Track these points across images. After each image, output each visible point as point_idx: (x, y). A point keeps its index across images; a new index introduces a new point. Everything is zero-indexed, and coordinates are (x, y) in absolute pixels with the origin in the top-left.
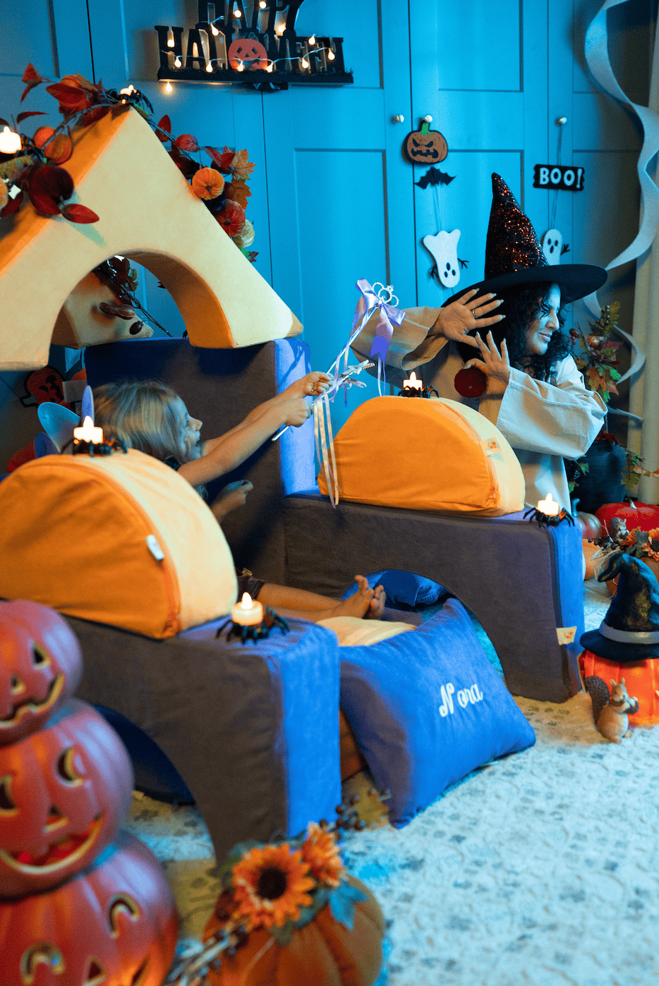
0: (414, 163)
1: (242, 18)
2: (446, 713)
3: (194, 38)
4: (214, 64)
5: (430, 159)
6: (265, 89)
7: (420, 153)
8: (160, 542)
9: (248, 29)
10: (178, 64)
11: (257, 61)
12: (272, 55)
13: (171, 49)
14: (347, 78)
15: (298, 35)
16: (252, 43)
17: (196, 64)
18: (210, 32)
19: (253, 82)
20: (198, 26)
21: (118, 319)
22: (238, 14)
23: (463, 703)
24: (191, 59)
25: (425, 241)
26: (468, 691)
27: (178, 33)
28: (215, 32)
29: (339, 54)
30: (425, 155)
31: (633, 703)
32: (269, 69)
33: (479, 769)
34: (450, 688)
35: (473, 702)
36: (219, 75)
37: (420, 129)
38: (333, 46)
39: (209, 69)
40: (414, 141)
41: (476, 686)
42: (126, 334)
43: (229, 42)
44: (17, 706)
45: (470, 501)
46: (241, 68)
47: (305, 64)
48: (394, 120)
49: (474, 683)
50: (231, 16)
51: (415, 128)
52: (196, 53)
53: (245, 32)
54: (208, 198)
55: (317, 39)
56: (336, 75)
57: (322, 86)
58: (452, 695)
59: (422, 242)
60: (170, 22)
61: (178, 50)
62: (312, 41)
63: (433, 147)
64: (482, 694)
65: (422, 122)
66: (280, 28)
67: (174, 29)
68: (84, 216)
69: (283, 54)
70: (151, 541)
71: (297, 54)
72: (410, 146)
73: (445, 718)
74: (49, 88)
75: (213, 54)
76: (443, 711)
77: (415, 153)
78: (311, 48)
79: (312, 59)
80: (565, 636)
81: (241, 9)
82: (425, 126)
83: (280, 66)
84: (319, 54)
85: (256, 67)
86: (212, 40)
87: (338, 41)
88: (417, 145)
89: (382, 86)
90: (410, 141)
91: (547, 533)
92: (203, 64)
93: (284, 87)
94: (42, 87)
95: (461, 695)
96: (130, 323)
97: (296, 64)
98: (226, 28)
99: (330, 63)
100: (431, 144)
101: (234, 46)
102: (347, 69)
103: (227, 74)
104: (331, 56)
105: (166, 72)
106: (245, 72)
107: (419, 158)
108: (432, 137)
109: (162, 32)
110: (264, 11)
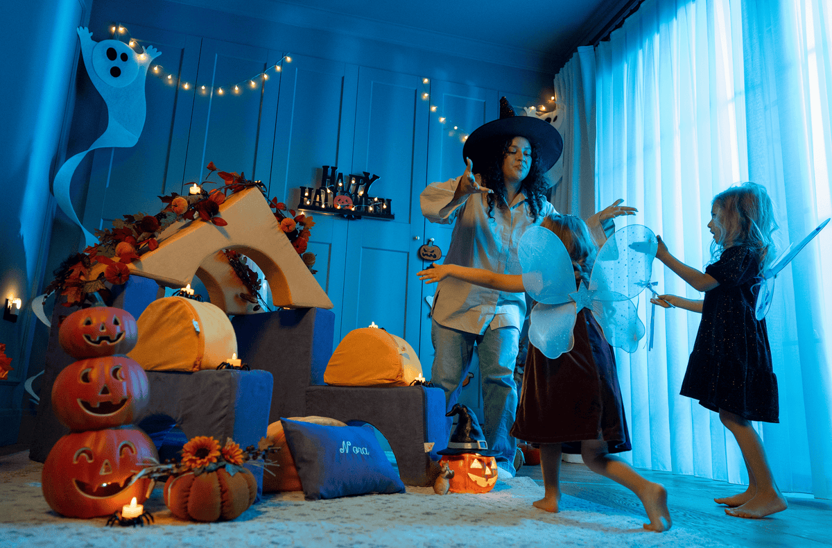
0: (424, 260)
1: (343, 187)
3: (318, 192)
4: (326, 205)
5: (432, 258)
6: (349, 218)
7: (427, 255)
8: (200, 325)
9: (345, 191)
10: (308, 203)
11: (348, 206)
12: (355, 203)
13: (306, 197)
14: (392, 217)
15: (369, 196)
16: (346, 197)
17: (317, 204)
18: (326, 191)
19: (344, 214)
20: (321, 188)
21: (249, 303)
22: (340, 184)
24: (315, 202)
25: (427, 299)
27: (310, 190)
28: (329, 191)
29: (389, 206)
30: (430, 256)
31: (451, 472)
32: (353, 209)
36: (327, 209)
37: (428, 244)
38: (386, 202)
39: (323, 206)
40: (424, 249)
42: (252, 312)
43: (335, 196)
44: (102, 339)
45: (389, 378)
46: (339, 207)
47: (371, 209)
48: (414, 239)
50: (337, 185)
51: (426, 243)
52: (318, 200)
53: (343, 192)
54: (287, 231)
55: (378, 199)
56: (387, 215)
57: (378, 220)
59: (425, 298)
60: (308, 186)
61: (309, 197)
62: (376, 199)
63: (434, 253)
65: (429, 241)
66: (361, 193)
67: (309, 188)
68: (221, 223)
69: (361, 203)
70: (195, 323)
71: (368, 204)
72: (422, 251)
74: (219, 173)
75: (326, 200)
77: (424, 255)
78: (375, 202)
79: (375, 207)
80: (428, 447)
81: (342, 182)
82: (430, 243)
83: (358, 208)
84: (378, 205)
85: (347, 208)
86: (326, 194)
87: (389, 201)
88: (425, 251)
89: (410, 223)
90: (422, 249)
91: (422, 389)
92: (321, 204)
93: (359, 218)
94: (216, 172)
96: (254, 305)
97: (367, 208)
98: (334, 190)
99: (384, 210)
100: (433, 251)
101: (337, 198)
102: (392, 213)
103: (331, 209)
104: (385, 207)
105: (302, 206)
106: (341, 209)
107: (426, 257)
108: (434, 248)
109: (303, 189)
110: (353, 185)
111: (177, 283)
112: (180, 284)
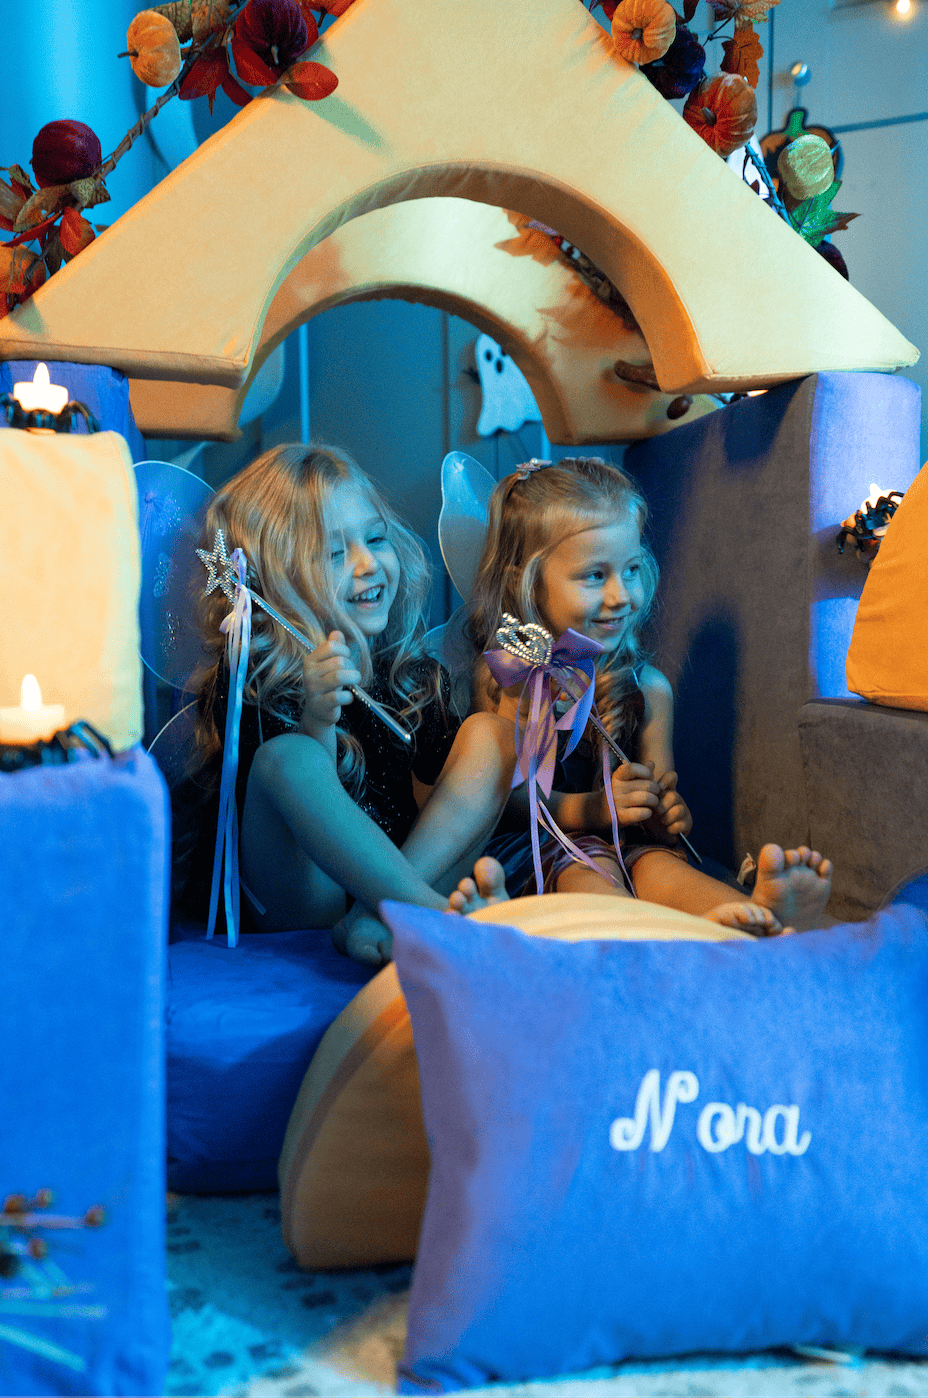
2: (634, 1143)
23: (715, 1139)
26: (754, 1115)
33: (785, 1354)
34: (685, 1086)
35: (755, 1148)
41: (793, 1115)
49: (789, 1102)
58: (681, 1107)
64: (807, 1139)
73: (623, 1155)
76: (625, 1135)
95: (717, 1117)
111: (194, 363)
112: (206, 366)
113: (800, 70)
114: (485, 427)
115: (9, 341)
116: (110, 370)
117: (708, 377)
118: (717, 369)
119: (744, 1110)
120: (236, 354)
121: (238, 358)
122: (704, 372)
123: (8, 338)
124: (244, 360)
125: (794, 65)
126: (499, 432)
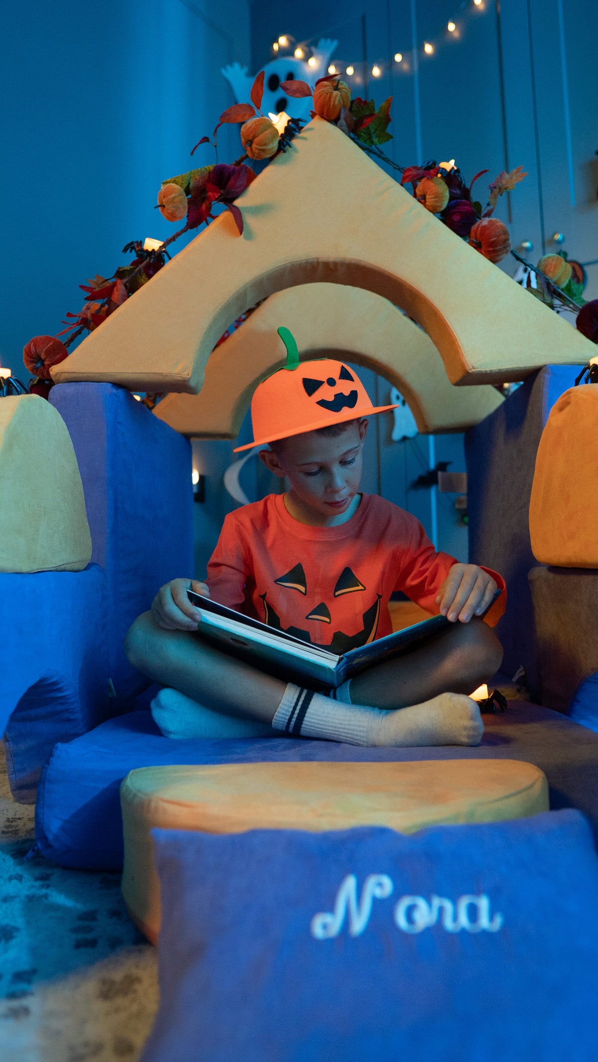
34: (380, 885)
111: (161, 378)
112: (167, 379)
113: (558, 237)
114: (397, 435)
115: (62, 373)
116: (110, 385)
117: (470, 371)
118: (475, 366)
119: (436, 901)
120: (184, 372)
121: (184, 374)
122: (467, 368)
123: (63, 371)
124: (188, 375)
125: (554, 234)
126: (404, 438)
